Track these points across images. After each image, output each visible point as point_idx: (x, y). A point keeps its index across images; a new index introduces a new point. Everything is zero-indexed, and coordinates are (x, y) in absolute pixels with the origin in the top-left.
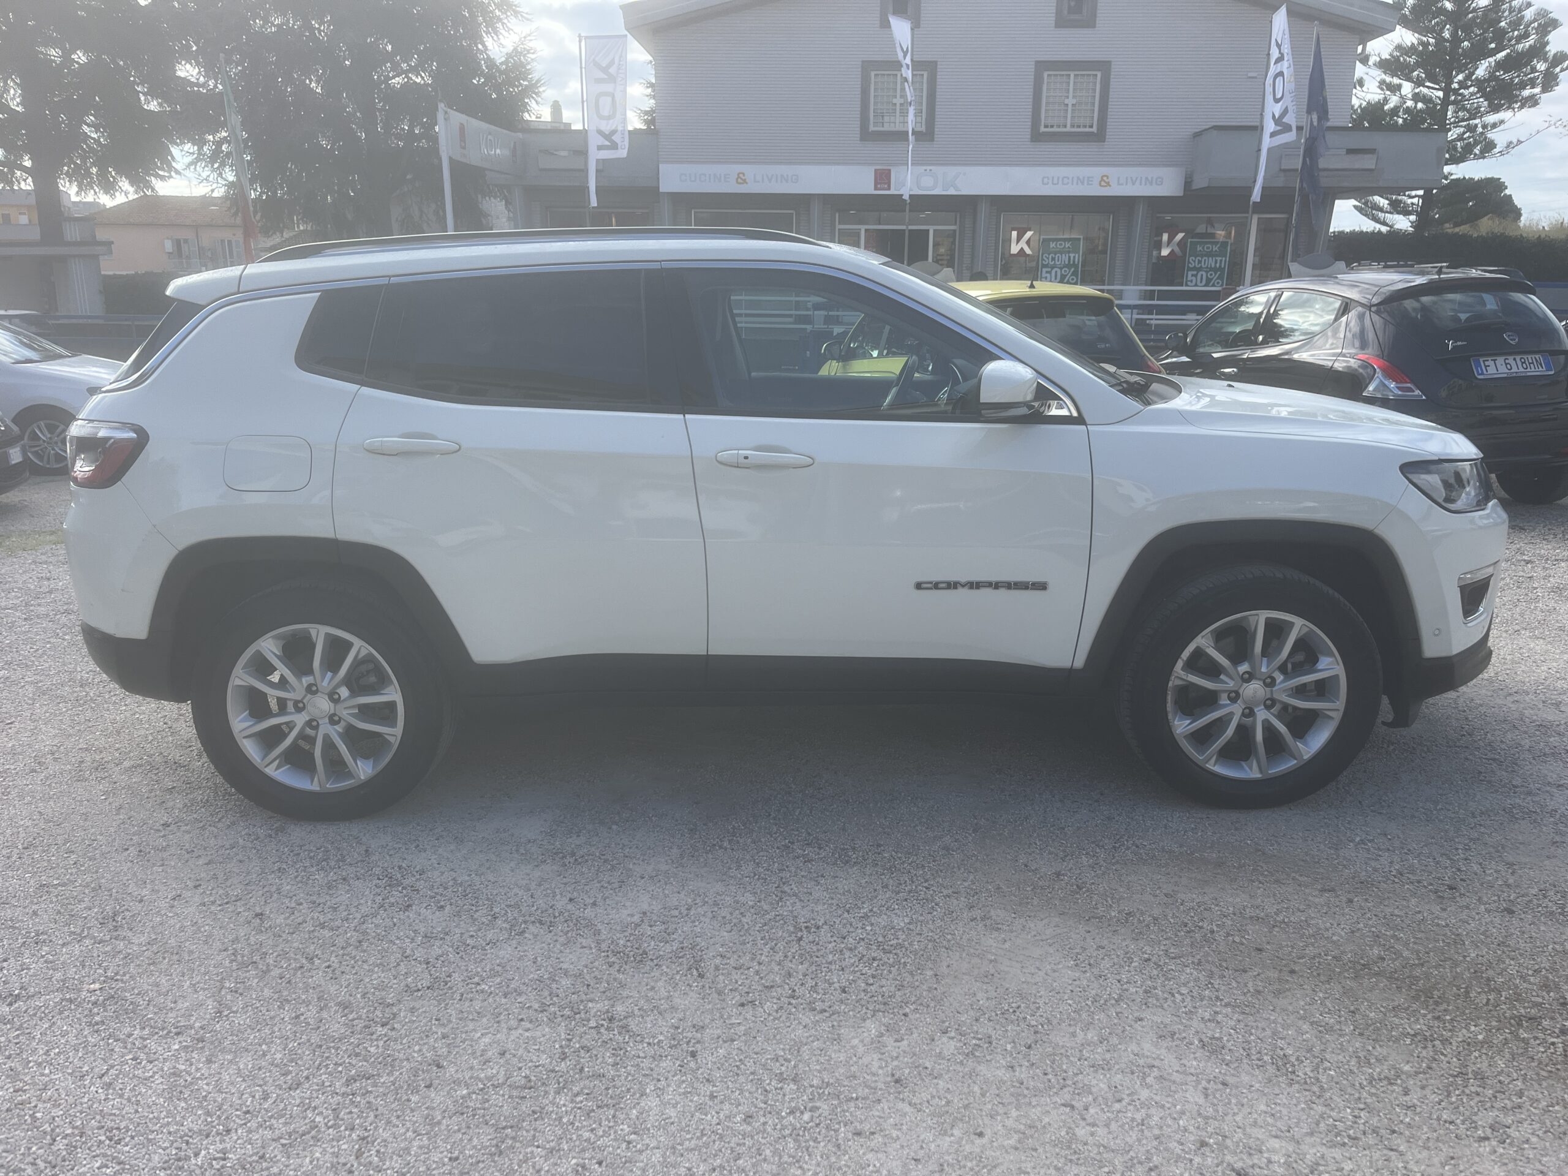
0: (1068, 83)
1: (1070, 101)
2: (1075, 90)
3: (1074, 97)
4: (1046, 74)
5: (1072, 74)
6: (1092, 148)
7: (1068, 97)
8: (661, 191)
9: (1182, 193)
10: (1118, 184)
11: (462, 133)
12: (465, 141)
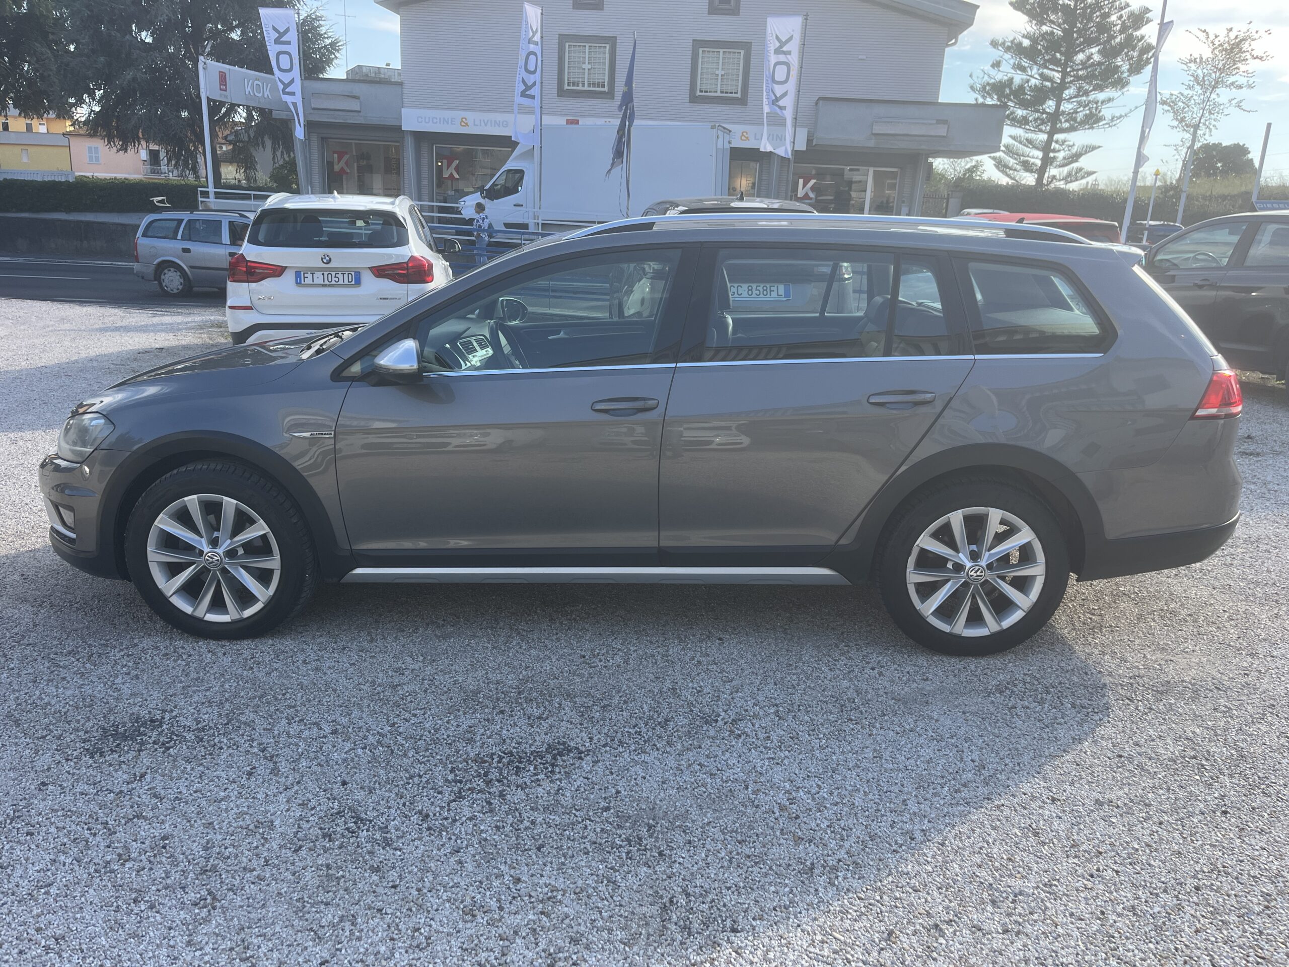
0: (719, 58)
1: (720, 72)
2: (723, 63)
3: (723, 69)
4: (701, 50)
5: (721, 51)
6: (736, 109)
7: (718, 69)
8: (403, 129)
9: (804, 149)
10: (755, 139)
11: (223, 78)
12: (226, 85)
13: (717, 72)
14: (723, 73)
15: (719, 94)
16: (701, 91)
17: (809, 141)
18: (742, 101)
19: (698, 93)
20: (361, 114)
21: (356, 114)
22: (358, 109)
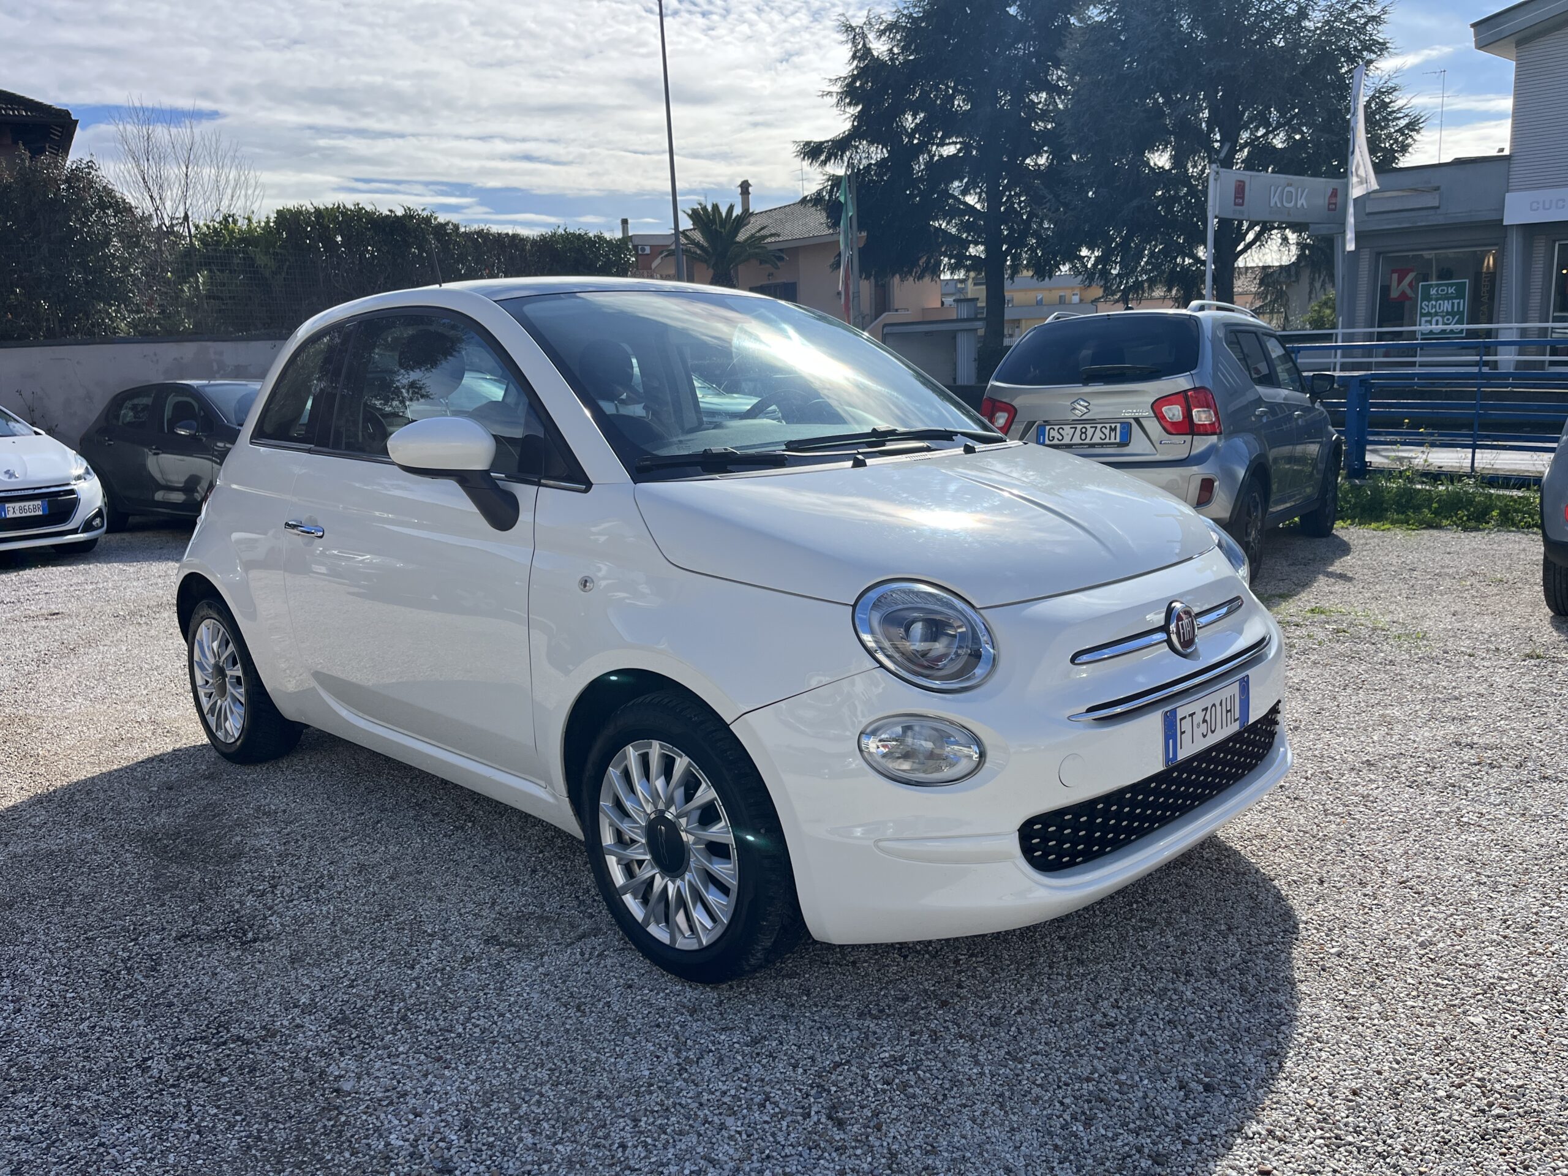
8: (1505, 223)
11: (1240, 190)
12: (1243, 198)
20: (1439, 211)
21: (1432, 212)
22: (1437, 204)
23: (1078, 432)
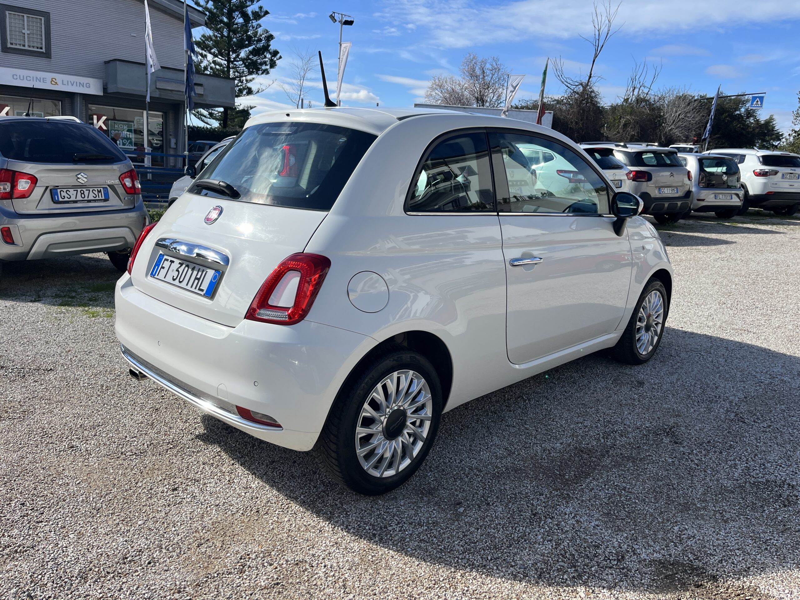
0: (24, 21)
1: (26, 31)
2: (28, 25)
3: (28, 29)
4: (7, 12)
5: (25, 16)
6: (42, 61)
7: (24, 29)
9: (102, 94)
10: (63, 84)
13: (23, 31)
14: (29, 32)
15: (26, 48)
16: (12, 44)
17: (105, 89)
18: (47, 55)
19: (9, 45)
23: (79, 194)
